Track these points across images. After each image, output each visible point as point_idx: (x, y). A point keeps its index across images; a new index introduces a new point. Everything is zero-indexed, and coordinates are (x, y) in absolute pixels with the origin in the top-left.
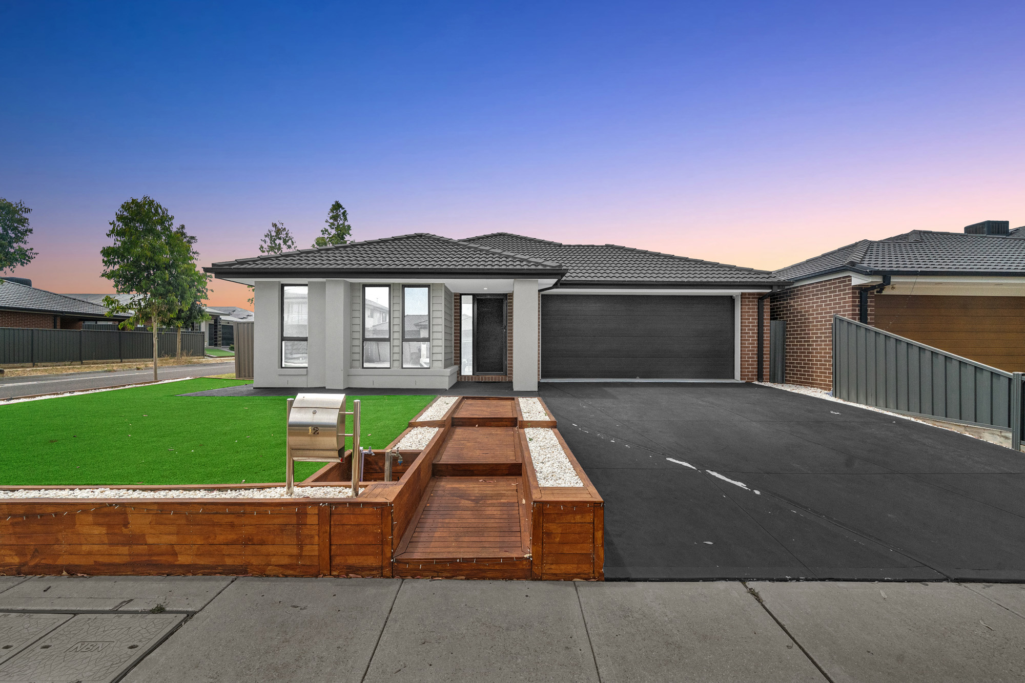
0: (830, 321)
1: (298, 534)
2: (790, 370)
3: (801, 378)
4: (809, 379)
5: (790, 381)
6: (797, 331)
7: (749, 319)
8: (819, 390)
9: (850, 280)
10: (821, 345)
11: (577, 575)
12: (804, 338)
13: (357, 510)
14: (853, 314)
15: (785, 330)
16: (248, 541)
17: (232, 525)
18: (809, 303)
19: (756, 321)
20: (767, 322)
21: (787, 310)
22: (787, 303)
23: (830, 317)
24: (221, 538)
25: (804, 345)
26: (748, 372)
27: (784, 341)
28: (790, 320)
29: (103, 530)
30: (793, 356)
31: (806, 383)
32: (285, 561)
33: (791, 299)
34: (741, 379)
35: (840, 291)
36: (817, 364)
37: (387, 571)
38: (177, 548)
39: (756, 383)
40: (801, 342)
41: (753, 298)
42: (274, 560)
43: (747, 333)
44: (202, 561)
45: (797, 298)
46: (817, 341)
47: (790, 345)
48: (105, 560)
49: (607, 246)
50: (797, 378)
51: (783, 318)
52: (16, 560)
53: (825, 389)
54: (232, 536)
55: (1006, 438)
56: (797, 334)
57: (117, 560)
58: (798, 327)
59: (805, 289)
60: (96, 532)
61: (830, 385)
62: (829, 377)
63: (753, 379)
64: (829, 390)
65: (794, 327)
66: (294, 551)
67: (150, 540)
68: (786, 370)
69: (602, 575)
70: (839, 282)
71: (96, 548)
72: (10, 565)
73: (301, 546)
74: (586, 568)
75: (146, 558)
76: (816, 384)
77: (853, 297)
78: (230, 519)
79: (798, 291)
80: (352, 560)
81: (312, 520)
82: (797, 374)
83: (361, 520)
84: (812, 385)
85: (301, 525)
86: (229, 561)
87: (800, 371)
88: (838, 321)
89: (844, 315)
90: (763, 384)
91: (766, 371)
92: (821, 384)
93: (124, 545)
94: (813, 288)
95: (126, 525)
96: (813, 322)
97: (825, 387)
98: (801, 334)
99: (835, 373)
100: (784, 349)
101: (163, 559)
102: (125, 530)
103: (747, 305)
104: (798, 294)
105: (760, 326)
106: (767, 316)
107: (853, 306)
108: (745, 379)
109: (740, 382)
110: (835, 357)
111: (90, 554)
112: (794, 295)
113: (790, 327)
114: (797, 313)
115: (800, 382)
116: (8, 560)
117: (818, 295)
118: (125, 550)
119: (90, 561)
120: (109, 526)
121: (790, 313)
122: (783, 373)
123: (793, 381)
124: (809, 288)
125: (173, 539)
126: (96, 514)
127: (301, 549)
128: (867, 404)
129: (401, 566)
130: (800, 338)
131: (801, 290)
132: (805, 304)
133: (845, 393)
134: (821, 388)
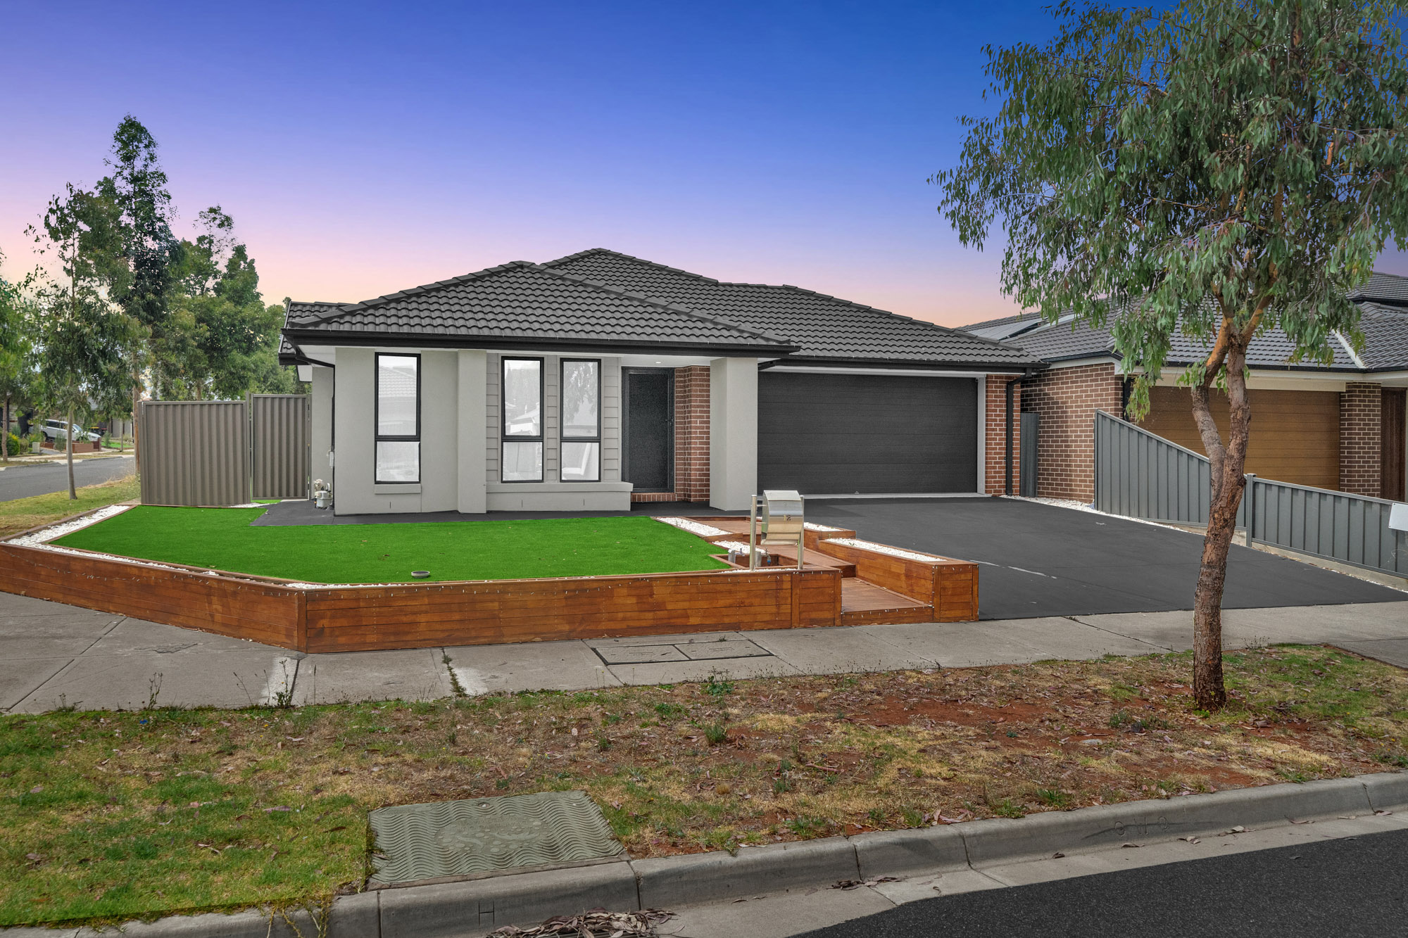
0: (1091, 416)
1: (777, 597)
2: (1044, 479)
3: (1057, 489)
4: (1066, 490)
5: (1043, 493)
6: (1053, 427)
7: (996, 411)
8: (1079, 503)
9: (1113, 368)
10: (1081, 446)
11: (962, 618)
12: (1061, 437)
13: (818, 576)
14: (1116, 410)
15: (1037, 426)
16: (741, 605)
17: (730, 592)
18: (1067, 393)
19: (1004, 414)
20: (1016, 415)
21: (1040, 400)
22: (1040, 390)
23: (1091, 411)
24: (721, 603)
25: (1061, 446)
26: (995, 482)
27: (1037, 441)
28: (1044, 413)
29: (634, 600)
30: (1048, 460)
31: (1063, 495)
32: (767, 618)
33: (1045, 385)
34: (986, 492)
35: (1102, 380)
36: (1076, 471)
37: (838, 622)
38: (689, 611)
39: (1005, 496)
40: (1057, 441)
41: (1001, 382)
42: (759, 618)
43: (993, 430)
44: (708, 622)
45: (1053, 384)
46: (1076, 441)
47: (1043, 446)
48: (637, 624)
49: (786, 288)
50: (1052, 489)
51: (1035, 409)
52: (567, 628)
53: (1086, 502)
54: (729, 602)
55: (1242, 537)
56: (1053, 432)
57: (644, 624)
58: (1053, 422)
59: (1062, 374)
60: (629, 602)
61: (1090, 496)
62: (1090, 486)
63: (1000, 491)
64: (1090, 502)
65: (1049, 422)
66: (774, 610)
67: (670, 607)
68: (1039, 479)
69: (977, 617)
70: (1101, 370)
71: (629, 614)
72: (560, 632)
73: (778, 606)
74: (967, 613)
75: (665, 621)
76: (1076, 495)
77: (1116, 389)
78: (729, 587)
79: (1053, 374)
80: (814, 615)
81: (787, 585)
82: (1052, 484)
83: (821, 584)
84: (1070, 497)
85: (779, 589)
86: (727, 620)
87: (1056, 480)
88: (1100, 417)
89: (1107, 410)
90: (1013, 497)
91: (1016, 481)
92: (1080, 496)
93: (649, 611)
94: (1072, 373)
95: (651, 595)
96: (1072, 417)
97: (1085, 500)
98: (1057, 432)
99: (1097, 481)
100: (1036, 451)
101: (679, 621)
102: (650, 600)
103: (993, 392)
104: (1053, 379)
105: (1009, 420)
106: (1017, 407)
107: (1116, 399)
108: (990, 492)
109: (986, 496)
110: (1096, 462)
111: (624, 619)
112: (1049, 380)
113: (1044, 423)
114: (1053, 403)
115: (1057, 494)
116: (560, 628)
117: (1077, 382)
118: (650, 615)
119: (624, 625)
120: (638, 596)
121: (1044, 404)
122: (1035, 483)
123: (1048, 493)
124: (1067, 373)
125: (686, 605)
126: (629, 587)
127: (779, 608)
128: (1129, 516)
129: (848, 617)
130: (1057, 437)
131: (1058, 374)
132: (1062, 393)
133: (1107, 505)
134: (1081, 501)
